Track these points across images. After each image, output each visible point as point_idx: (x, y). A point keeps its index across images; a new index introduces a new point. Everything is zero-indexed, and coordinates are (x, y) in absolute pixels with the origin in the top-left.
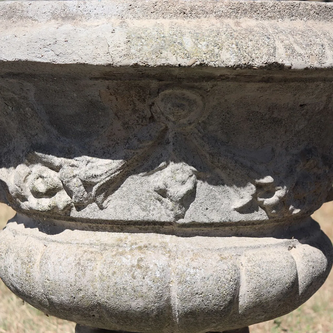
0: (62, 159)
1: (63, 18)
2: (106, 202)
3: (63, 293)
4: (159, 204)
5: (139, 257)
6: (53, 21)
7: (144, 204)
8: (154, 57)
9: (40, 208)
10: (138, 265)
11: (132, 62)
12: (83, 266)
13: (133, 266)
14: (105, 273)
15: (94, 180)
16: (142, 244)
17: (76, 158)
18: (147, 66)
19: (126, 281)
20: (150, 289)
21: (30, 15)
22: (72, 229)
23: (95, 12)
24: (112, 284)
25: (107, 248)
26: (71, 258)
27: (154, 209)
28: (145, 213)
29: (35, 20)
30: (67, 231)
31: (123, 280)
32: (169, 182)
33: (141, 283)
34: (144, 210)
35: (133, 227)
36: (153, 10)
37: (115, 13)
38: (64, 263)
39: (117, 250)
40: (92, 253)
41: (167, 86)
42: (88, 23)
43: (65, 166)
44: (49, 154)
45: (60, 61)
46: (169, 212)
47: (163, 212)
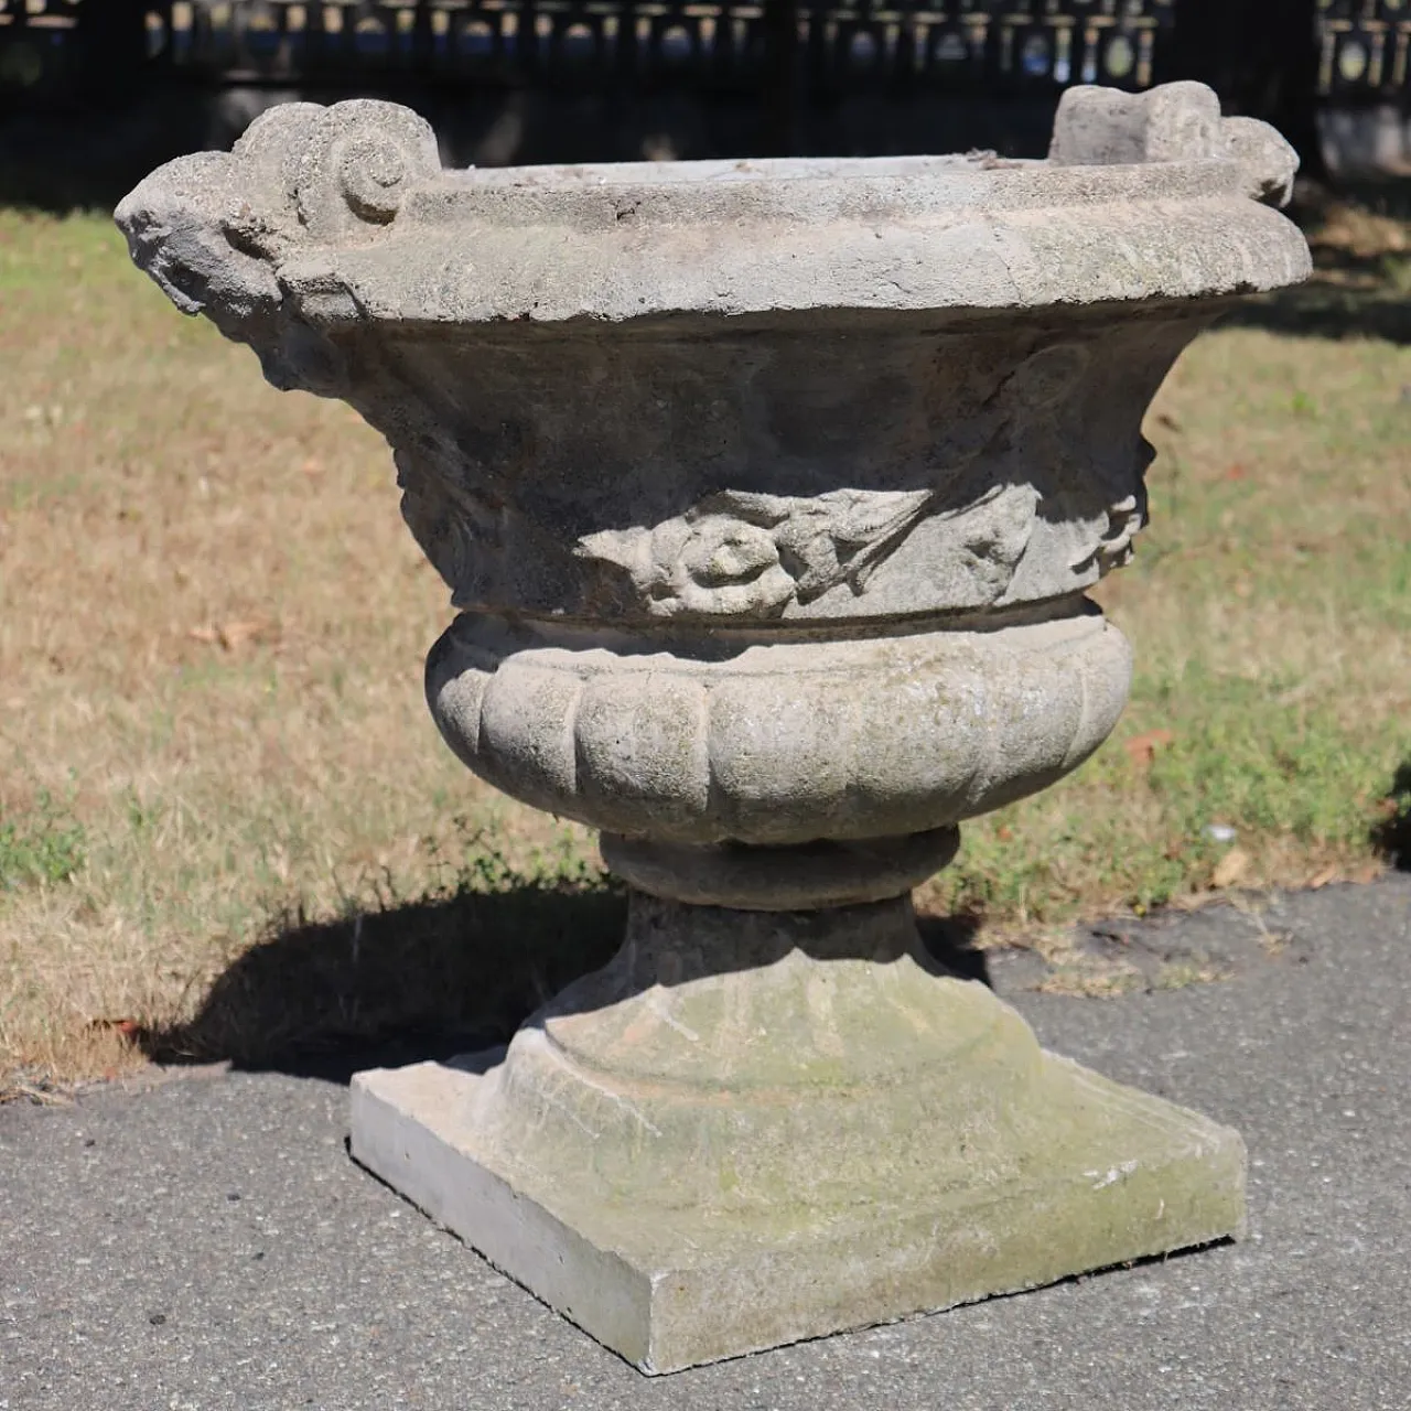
0: (791, 499)
1: (865, 215)
2: (870, 579)
3: (779, 776)
4: (966, 571)
5: (935, 682)
6: (843, 221)
7: (941, 575)
8: (1088, 284)
9: (726, 607)
10: (940, 697)
11: (1052, 298)
12: (831, 715)
13: (932, 701)
14: (880, 721)
15: (867, 538)
16: (930, 656)
17: (825, 496)
18: (1075, 305)
19: (924, 732)
20: (964, 741)
21: (788, 209)
22: (768, 644)
23: (932, 199)
24: (895, 742)
25: (866, 672)
26: (799, 703)
27: (957, 583)
28: (940, 594)
29: (801, 220)
30: (753, 650)
31: (919, 730)
32: (1003, 526)
33: (950, 732)
34: (940, 587)
35: (904, 626)
36: (1034, 191)
37: (971, 200)
38: (786, 715)
39: (887, 673)
40: (836, 686)
41: (1054, 339)
42: (920, 222)
43: (796, 515)
44: (761, 493)
45: (914, 303)
46: (985, 585)
47: (972, 588)
